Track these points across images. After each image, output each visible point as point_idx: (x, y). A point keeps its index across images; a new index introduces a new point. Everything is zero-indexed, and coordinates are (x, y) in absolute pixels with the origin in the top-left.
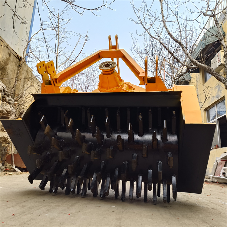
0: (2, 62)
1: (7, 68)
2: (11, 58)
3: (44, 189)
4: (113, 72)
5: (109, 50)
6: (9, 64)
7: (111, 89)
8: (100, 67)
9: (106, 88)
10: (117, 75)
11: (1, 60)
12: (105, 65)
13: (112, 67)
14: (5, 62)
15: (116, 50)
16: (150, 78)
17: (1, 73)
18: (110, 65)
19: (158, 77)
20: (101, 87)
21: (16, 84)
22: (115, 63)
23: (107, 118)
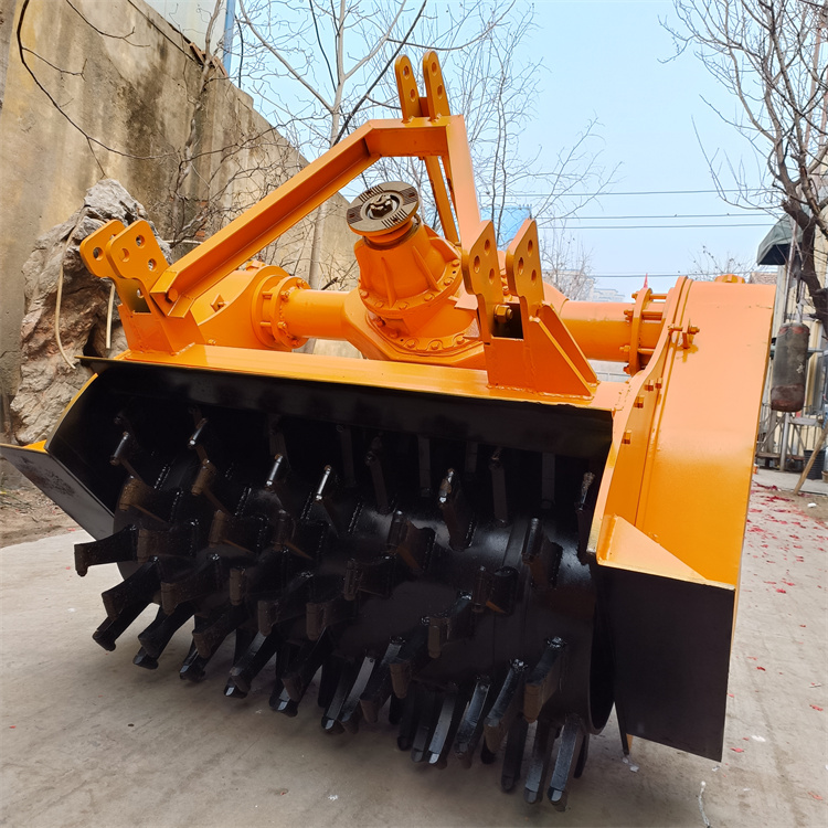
0: (139, 84)
1: (156, 107)
2: (168, 62)
3: (156, 666)
4: (409, 233)
5: (403, 126)
6: (164, 88)
7: (403, 305)
8: (352, 216)
9: (383, 297)
10: (427, 239)
11: (132, 79)
12: (373, 207)
13: (395, 220)
14: (148, 83)
15: (429, 124)
16: (503, 314)
17: (141, 131)
18: (389, 208)
19: (531, 318)
20: (368, 287)
21: (186, 172)
22: (412, 195)
23: (326, 477)
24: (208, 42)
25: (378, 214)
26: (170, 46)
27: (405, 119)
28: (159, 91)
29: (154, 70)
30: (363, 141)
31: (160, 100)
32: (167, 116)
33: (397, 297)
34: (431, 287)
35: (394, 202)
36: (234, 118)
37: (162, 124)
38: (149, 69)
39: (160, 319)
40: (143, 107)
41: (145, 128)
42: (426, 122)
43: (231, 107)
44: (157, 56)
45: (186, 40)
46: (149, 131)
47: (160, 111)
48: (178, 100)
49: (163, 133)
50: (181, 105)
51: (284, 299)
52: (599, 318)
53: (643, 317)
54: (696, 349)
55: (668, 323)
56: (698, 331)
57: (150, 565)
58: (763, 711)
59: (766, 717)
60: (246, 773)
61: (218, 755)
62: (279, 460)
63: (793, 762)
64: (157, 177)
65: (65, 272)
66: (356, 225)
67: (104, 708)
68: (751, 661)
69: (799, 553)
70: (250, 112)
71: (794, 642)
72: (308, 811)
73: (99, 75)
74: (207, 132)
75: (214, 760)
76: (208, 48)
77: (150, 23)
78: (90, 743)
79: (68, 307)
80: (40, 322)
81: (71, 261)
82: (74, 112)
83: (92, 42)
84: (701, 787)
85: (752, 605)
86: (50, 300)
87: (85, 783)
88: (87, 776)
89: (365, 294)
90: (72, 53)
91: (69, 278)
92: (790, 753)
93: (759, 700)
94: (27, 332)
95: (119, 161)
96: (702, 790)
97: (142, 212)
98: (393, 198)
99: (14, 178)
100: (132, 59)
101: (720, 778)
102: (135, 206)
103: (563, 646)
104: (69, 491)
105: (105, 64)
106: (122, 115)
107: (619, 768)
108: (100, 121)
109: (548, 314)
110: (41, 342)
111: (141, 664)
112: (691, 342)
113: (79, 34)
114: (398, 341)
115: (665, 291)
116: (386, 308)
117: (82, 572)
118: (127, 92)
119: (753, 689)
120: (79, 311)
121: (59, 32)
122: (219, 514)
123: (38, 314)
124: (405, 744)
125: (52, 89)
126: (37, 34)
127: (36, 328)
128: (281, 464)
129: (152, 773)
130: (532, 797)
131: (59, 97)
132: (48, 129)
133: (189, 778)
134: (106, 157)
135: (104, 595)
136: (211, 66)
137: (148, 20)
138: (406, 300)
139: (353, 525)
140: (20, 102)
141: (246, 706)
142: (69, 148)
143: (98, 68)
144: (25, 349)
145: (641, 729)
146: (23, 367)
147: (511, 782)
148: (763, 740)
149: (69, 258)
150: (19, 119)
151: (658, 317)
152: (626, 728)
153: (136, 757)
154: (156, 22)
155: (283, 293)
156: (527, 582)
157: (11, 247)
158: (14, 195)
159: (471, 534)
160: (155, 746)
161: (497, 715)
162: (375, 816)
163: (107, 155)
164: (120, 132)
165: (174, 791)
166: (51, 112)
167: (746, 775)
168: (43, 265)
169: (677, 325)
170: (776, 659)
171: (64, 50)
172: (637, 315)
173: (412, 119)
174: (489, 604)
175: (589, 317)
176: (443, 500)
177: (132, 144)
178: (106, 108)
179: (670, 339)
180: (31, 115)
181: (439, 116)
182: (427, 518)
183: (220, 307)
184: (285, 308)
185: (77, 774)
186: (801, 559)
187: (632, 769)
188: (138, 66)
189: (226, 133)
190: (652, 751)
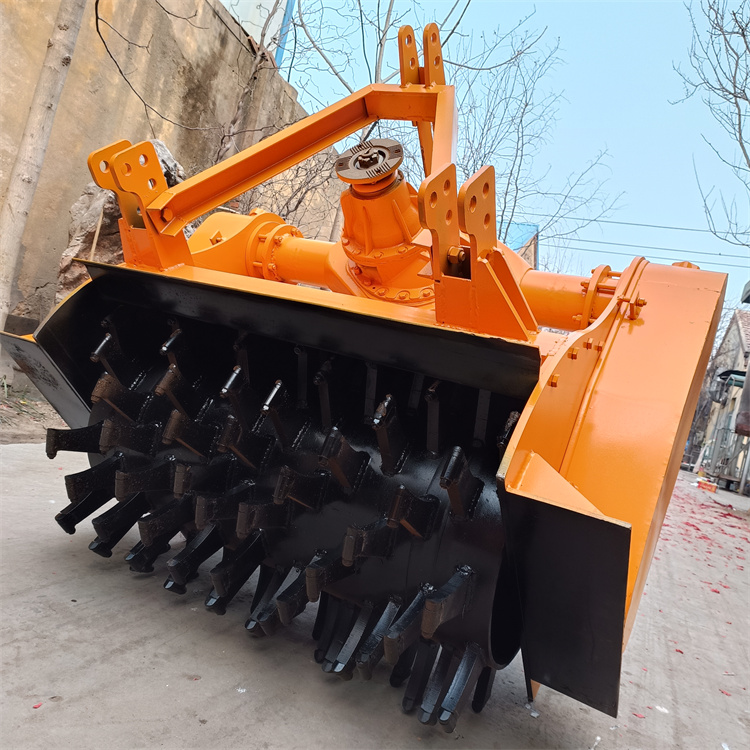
0: (198, 66)
1: (211, 88)
2: (227, 50)
3: (109, 554)
4: (390, 187)
5: (400, 90)
6: (220, 72)
7: (378, 254)
8: (341, 164)
9: (361, 246)
10: (408, 197)
11: (193, 60)
12: (360, 158)
13: (379, 171)
14: (207, 66)
15: (424, 91)
16: (456, 255)
17: (194, 106)
18: (375, 161)
19: (479, 259)
20: (350, 236)
21: (228, 146)
22: (398, 151)
23: (276, 390)
24: (263, 35)
25: (364, 165)
26: (231, 37)
27: (403, 85)
28: (215, 74)
29: (214, 55)
30: (363, 99)
31: (215, 82)
32: (219, 97)
33: (374, 247)
34: (406, 241)
35: (381, 157)
36: (278, 106)
37: (214, 104)
38: (209, 54)
39: (154, 235)
40: (199, 87)
41: (198, 104)
42: (421, 89)
43: (278, 97)
44: (217, 44)
45: (245, 33)
46: (202, 108)
47: (214, 92)
48: (231, 84)
49: (213, 112)
50: (232, 89)
51: (276, 243)
52: (557, 288)
53: (598, 289)
54: (642, 322)
55: (619, 293)
56: (645, 304)
57: (115, 459)
58: (673, 687)
59: (674, 693)
60: (167, 657)
61: (146, 638)
62: (237, 372)
63: (691, 735)
64: (203, 150)
65: (105, 214)
66: (341, 173)
67: (54, 583)
68: (671, 644)
69: (740, 563)
70: (293, 103)
71: (717, 634)
72: (213, 697)
73: (164, 53)
74: (253, 116)
75: (141, 642)
76: (262, 41)
77: (216, 13)
78: (32, 609)
79: (104, 247)
80: (77, 256)
81: (110, 206)
82: (137, 82)
83: (161, 23)
84: (595, 740)
85: (685, 598)
86: (89, 237)
87: (17, 640)
88: (19, 635)
89: (346, 241)
90: (143, 30)
91: (108, 221)
92: (690, 727)
93: (671, 677)
94: (65, 264)
95: (171, 130)
96: (596, 744)
97: (181, 173)
98: (381, 153)
99: (77, 132)
100: (195, 43)
101: (616, 736)
102: (175, 166)
103: (471, 574)
104: (53, 383)
105: (170, 44)
106: (179, 89)
107: (520, 712)
108: (159, 93)
109: (498, 260)
110: (76, 274)
111: (95, 550)
112: (637, 314)
113: (151, 14)
114: (370, 289)
115: (620, 270)
116: (362, 256)
117: (51, 454)
118: (187, 71)
119: (668, 667)
120: (113, 252)
121: (134, 10)
122: (176, 413)
123: (77, 250)
124: (320, 658)
125: (121, 60)
126: (114, 9)
127: (73, 261)
128: (238, 375)
129: (81, 642)
130: (426, 717)
131: (126, 67)
132: (113, 94)
133: (113, 652)
134: (160, 125)
135: (67, 478)
136: (263, 57)
137: (214, 11)
138: (382, 250)
139: (298, 441)
140: (91, 67)
141: (184, 602)
142: (129, 113)
143: (164, 45)
144: (61, 279)
145: (547, 678)
146: (58, 295)
147: (412, 706)
148: (666, 711)
149: (111, 203)
150: (89, 81)
151: (611, 291)
152: (531, 673)
153: (70, 627)
154: (221, 14)
155: (277, 237)
156: (446, 511)
157: (66, 191)
158: (75, 147)
159: (402, 462)
160: (90, 621)
161: (399, 629)
162: (276, 712)
163: (162, 123)
164: (175, 105)
165: (95, 660)
166: (117, 79)
167: (642, 738)
168: (88, 208)
169: (628, 296)
170: (696, 646)
171: (136, 26)
172: (592, 288)
173: (409, 85)
174: (404, 522)
175: (548, 286)
176: (376, 421)
177: (185, 117)
178: (166, 82)
179: (619, 310)
180: (99, 79)
181: (433, 84)
182: (365, 443)
183: (218, 241)
184: (277, 252)
185: (12, 632)
186: (742, 568)
187: (533, 714)
188: (199, 49)
189: (269, 119)
190: (556, 703)
